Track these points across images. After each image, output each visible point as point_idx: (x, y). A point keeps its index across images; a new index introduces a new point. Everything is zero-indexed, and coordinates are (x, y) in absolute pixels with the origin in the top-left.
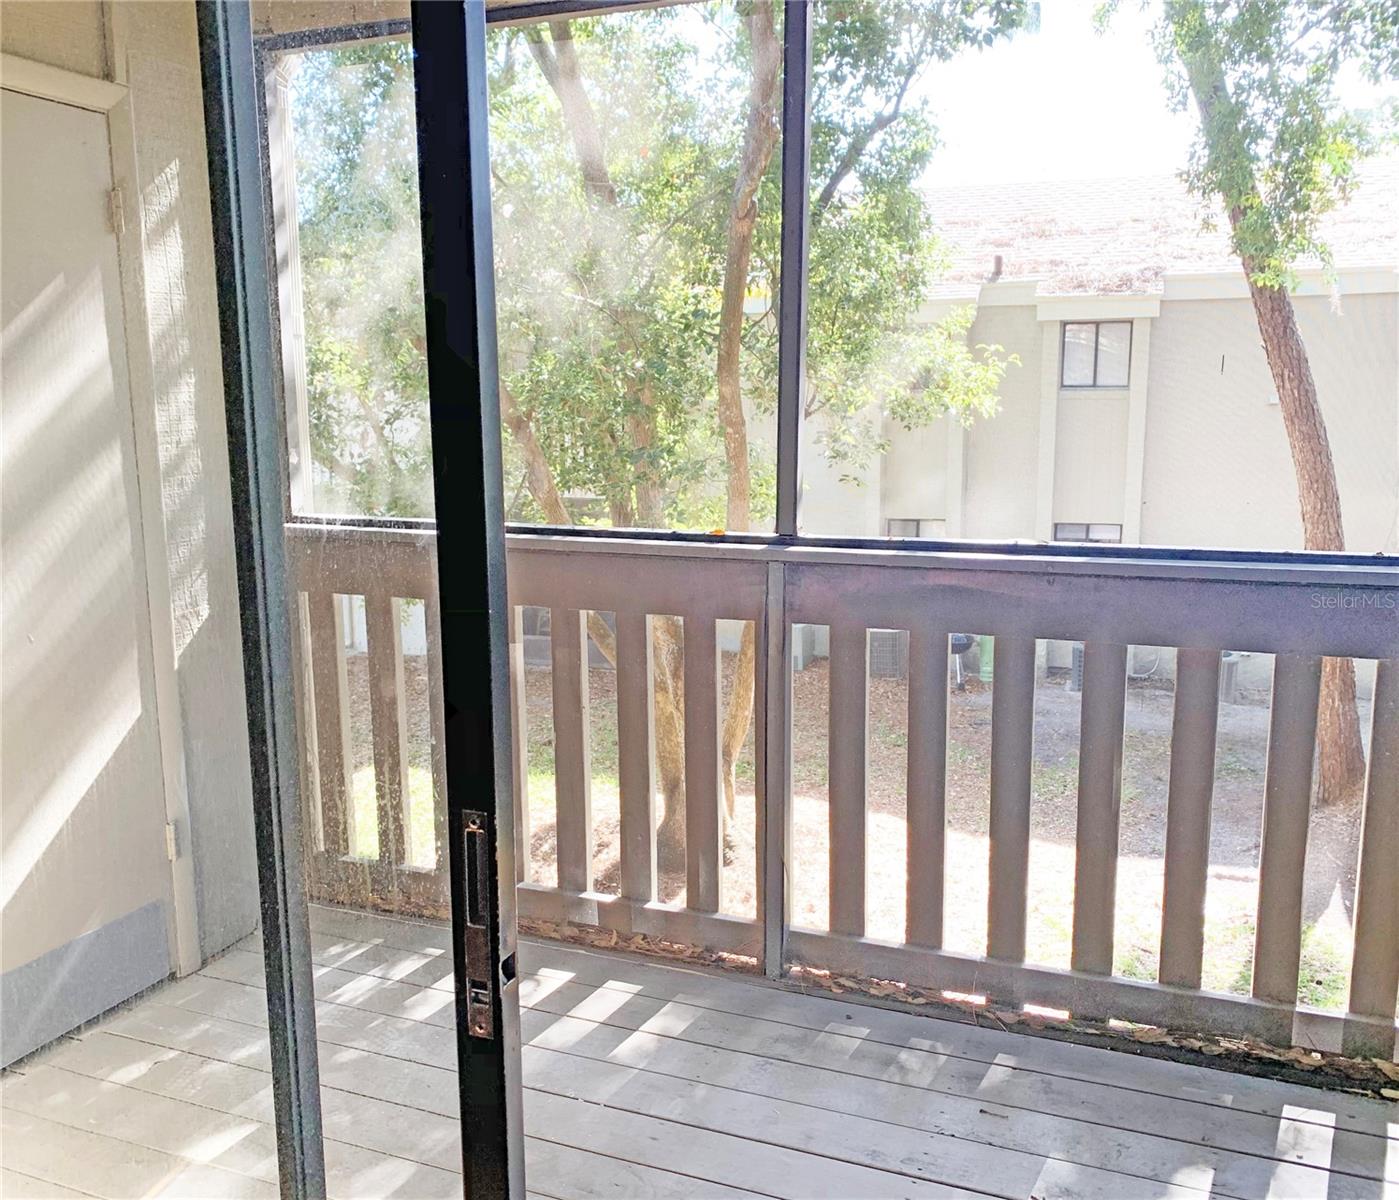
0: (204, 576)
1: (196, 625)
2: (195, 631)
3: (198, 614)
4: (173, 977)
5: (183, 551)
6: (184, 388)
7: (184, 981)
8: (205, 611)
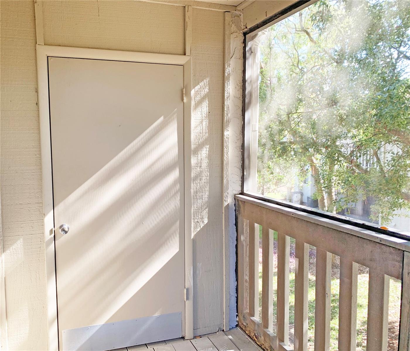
0: (207, 210)
1: (202, 225)
2: (202, 227)
3: (203, 222)
4: (183, 338)
5: (200, 201)
6: (205, 149)
7: (186, 341)
8: (206, 221)
